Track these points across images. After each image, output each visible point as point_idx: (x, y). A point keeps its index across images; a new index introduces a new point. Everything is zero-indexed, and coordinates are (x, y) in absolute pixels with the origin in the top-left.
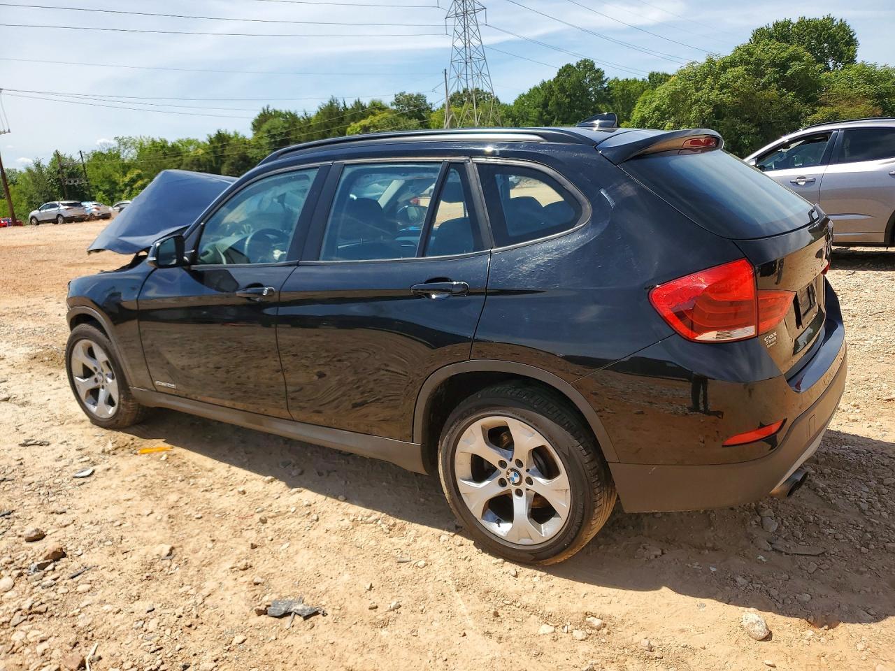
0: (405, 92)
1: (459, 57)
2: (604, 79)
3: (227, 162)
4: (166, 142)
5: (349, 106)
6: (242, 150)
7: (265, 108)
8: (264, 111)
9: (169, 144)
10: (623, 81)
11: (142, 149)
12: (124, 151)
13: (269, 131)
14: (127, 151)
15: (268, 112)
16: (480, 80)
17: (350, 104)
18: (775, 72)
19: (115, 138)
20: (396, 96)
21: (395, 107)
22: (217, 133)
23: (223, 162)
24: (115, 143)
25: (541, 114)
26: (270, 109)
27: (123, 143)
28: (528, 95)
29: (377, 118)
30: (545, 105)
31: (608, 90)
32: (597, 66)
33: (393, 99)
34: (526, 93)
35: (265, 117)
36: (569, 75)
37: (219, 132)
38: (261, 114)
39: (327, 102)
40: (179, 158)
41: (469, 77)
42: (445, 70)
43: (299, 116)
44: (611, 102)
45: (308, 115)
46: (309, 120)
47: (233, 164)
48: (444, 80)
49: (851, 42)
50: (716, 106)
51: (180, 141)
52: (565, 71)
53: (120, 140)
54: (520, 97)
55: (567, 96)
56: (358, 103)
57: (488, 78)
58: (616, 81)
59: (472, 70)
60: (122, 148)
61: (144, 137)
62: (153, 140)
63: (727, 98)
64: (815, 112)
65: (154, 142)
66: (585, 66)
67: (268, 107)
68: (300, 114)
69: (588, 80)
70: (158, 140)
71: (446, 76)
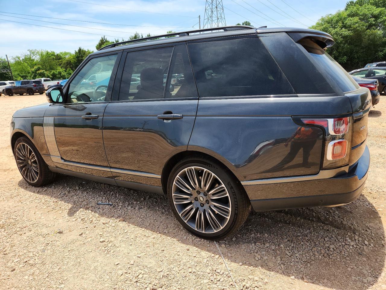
4: (54, 53)
5: (144, 37)
7: (103, 37)
8: (102, 39)
9: (56, 54)
11: (42, 55)
12: (33, 57)
14: (34, 57)
19: (28, 50)
20: (168, 33)
24: (29, 53)
26: (105, 38)
27: (32, 52)
32: (251, 25)
37: (80, 48)
38: (101, 41)
39: (133, 35)
40: (60, 60)
42: (200, 16)
43: (120, 41)
51: (61, 53)
53: (30, 51)
56: (149, 35)
60: (32, 55)
61: (43, 50)
62: (47, 52)
66: (246, 24)
70: (51, 52)
71: (200, 20)
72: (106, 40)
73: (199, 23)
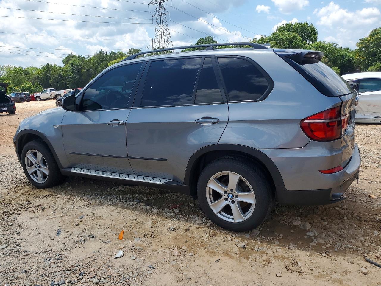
0: (133, 48)
1: (158, 33)
3: (52, 78)
4: (21, 68)
5: (108, 53)
6: (59, 72)
7: (70, 54)
9: (23, 69)
11: (9, 71)
13: (72, 64)
14: (2, 72)
20: (129, 49)
21: (129, 55)
23: (50, 78)
26: (72, 54)
32: (214, 40)
33: (128, 51)
35: (70, 58)
36: (202, 43)
37: (48, 64)
39: (98, 52)
40: (28, 76)
41: (163, 42)
42: (152, 39)
43: (85, 58)
45: (90, 57)
46: (90, 59)
47: (55, 79)
49: (315, 33)
52: (200, 41)
56: (113, 52)
57: (171, 43)
59: (164, 40)
62: (15, 67)
66: (209, 39)
68: (86, 57)
70: (18, 67)
71: (152, 42)
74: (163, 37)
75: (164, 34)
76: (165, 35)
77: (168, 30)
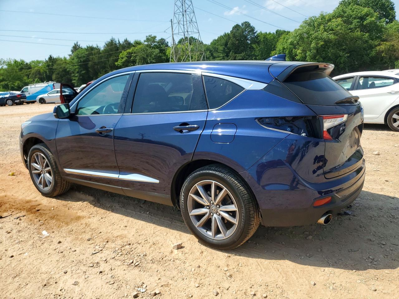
0: (151, 35)
1: (178, 11)
2: (255, 31)
3: (55, 73)
4: (23, 62)
5: (121, 42)
6: (63, 66)
7: (76, 43)
8: (75, 44)
9: (26, 63)
10: (264, 33)
11: (9, 65)
15: (77, 45)
16: (191, 26)
17: (122, 41)
18: (358, 22)
20: (147, 37)
21: (146, 43)
22: (49, 57)
23: (53, 73)
25: (224, 49)
26: (78, 44)
28: (217, 40)
29: (136, 48)
30: (226, 44)
31: (257, 37)
32: (251, 25)
33: (145, 39)
34: (216, 39)
35: (76, 48)
36: (238, 30)
37: (50, 56)
38: (74, 47)
39: (109, 40)
40: (30, 70)
41: (185, 23)
42: (171, 20)
44: (258, 43)
45: (99, 47)
46: (99, 50)
47: (58, 74)
48: (171, 26)
50: (325, 41)
51: (33, 62)
52: (236, 27)
54: (213, 41)
55: (237, 40)
56: (126, 41)
57: (196, 24)
58: (261, 33)
59: (186, 19)
61: (12, 59)
62: (16, 60)
63: (332, 37)
64: (379, 45)
65: (16, 62)
66: (246, 25)
67: (77, 43)
68: (95, 47)
69: (247, 32)
70: (19, 61)
72: (79, 46)
73: (171, 27)
74: (185, 16)
75: (185, 11)
76: (188, 13)
77: (191, 6)
